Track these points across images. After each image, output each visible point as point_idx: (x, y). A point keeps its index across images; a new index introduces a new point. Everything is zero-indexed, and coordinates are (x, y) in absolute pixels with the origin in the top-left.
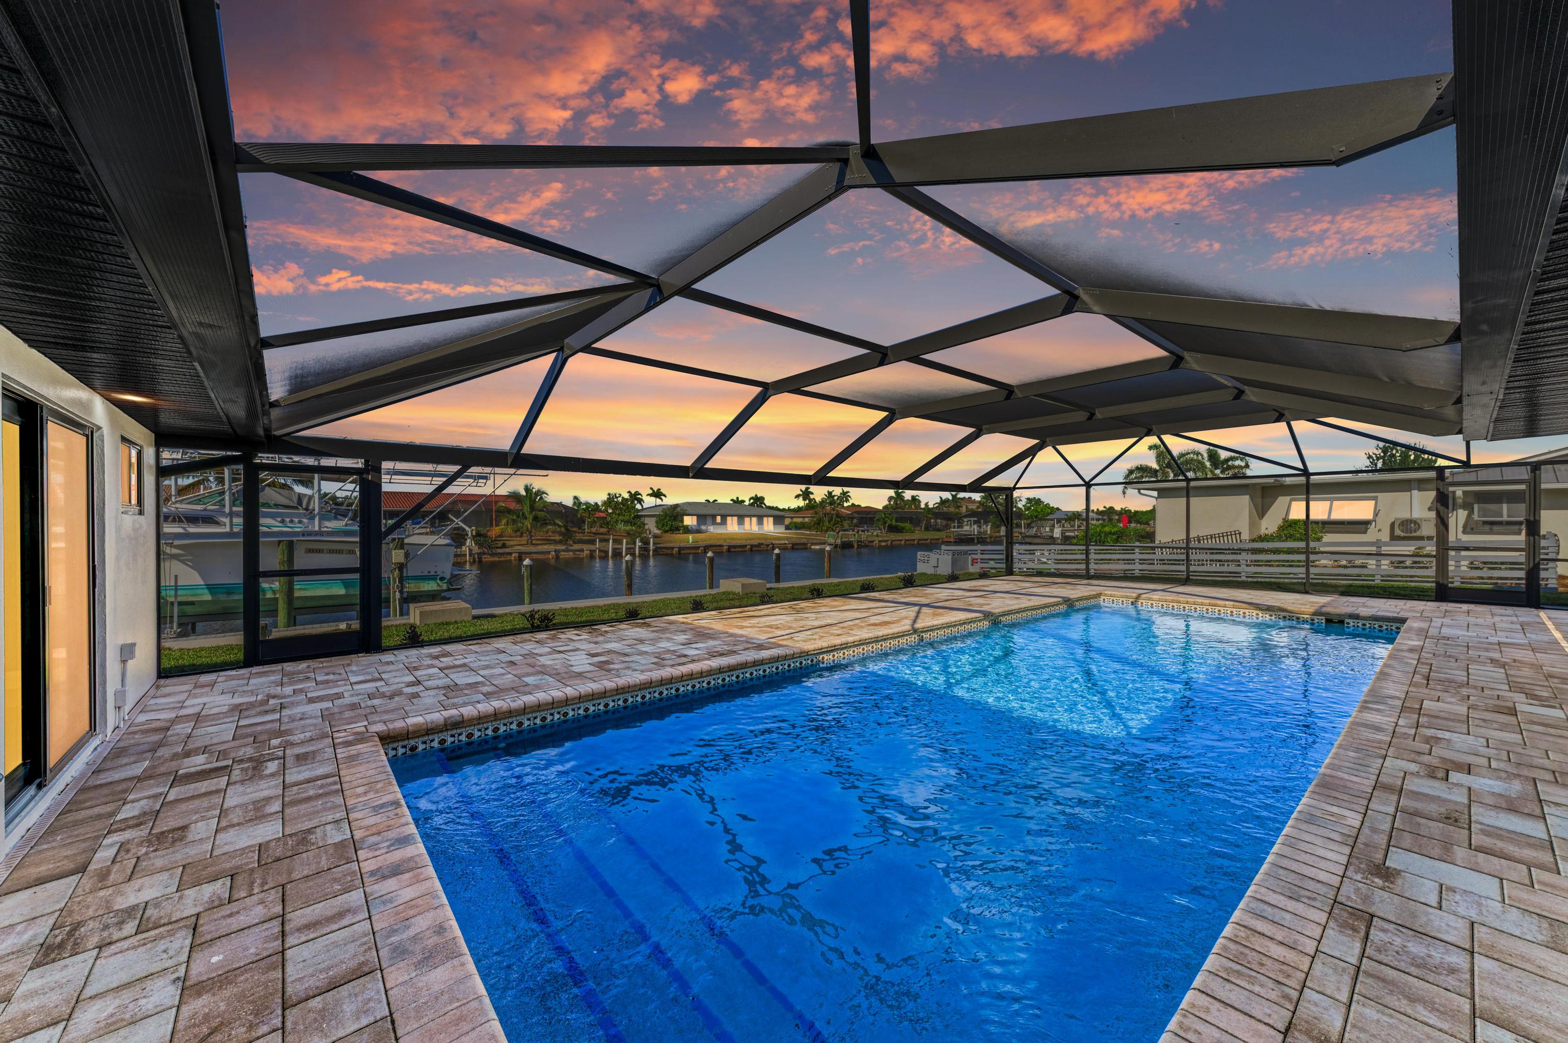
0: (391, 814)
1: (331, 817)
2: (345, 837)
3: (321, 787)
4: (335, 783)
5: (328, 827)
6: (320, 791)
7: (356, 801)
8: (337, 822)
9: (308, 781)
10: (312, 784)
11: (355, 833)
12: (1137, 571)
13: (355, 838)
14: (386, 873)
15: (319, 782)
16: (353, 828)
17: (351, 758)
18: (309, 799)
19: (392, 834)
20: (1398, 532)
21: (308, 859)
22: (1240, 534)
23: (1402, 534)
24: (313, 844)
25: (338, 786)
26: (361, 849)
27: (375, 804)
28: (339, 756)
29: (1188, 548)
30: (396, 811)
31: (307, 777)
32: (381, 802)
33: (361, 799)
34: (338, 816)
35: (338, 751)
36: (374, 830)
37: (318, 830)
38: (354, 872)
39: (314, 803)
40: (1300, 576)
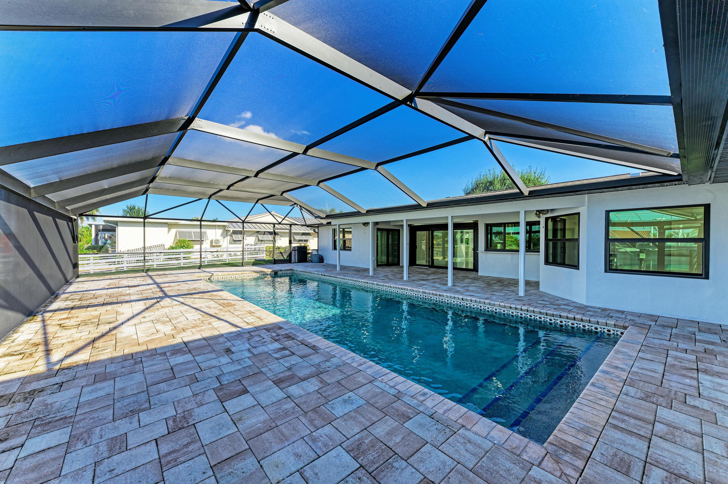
0: (600, 382)
1: (628, 398)
2: (627, 386)
3: (623, 421)
4: (614, 417)
5: (633, 395)
6: (626, 418)
7: (610, 399)
8: (627, 395)
9: (630, 433)
10: (629, 428)
11: (622, 386)
12: (125, 268)
13: (623, 384)
14: (620, 369)
15: (623, 426)
16: (621, 388)
17: (586, 431)
18: (635, 418)
19: (608, 376)
20: (214, 244)
21: (648, 389)
22: (164, 245)
23: (215, 245)
24: (643, 392)
25: (613, 413)
26: (623, 379)
27: (602, 391)
28: (594, 441)
29: (144, 253)
30: (597, 382)
31: (629, 437)
32: (599, 390)
33: (607, 398)
34: (625, 397)
35: (590, 448)
36: (613, 382)
37: (638, 397)
38: (631, 374)
39: (634, 412)
40: (197, 262)
